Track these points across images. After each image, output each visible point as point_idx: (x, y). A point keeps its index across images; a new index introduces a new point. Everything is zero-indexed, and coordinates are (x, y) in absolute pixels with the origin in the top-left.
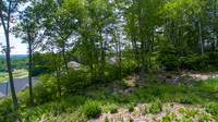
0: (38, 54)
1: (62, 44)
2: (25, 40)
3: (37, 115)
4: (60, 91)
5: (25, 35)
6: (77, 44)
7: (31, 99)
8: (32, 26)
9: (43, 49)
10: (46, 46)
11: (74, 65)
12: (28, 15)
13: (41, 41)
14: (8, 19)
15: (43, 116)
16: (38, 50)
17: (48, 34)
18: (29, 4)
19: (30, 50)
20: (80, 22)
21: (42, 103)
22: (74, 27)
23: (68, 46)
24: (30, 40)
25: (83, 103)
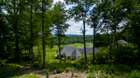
2: (92, 26)
4: (111, 59)
5: (92, 23)
6: (126, 27)
9: (102, 31)
12: (94, 12)
13: (100, 26)
14: (85, 16)
16: (99, 32)
17: (105, 22)
19: (95, 32)
24: (94, 26)
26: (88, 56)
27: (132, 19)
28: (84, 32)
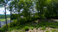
0: (13, 14)
1: (19, 11)
2: (10, 11)
3: (12, 30)
4: (18, 24)
5: (10, 9)
7: (11, 26)
8: (11, 7)
9: (14, 13)
10: (15, 12)
11: (22, 17)
12: (10, 4)
13: (13, 11)
15: (14, 30)
16: (13, 13)
17: (15, 9)
18: (11, 1)
19: (11, 13)
20: (24, 6)
21: (14, 27)
22: (22, 7)
23: (20, 12)
24: (11, 10)
25: (24, 27)
26: (8, 24)
27: (24, 9)
28: (5, 13)
